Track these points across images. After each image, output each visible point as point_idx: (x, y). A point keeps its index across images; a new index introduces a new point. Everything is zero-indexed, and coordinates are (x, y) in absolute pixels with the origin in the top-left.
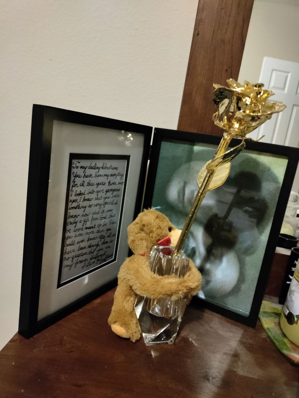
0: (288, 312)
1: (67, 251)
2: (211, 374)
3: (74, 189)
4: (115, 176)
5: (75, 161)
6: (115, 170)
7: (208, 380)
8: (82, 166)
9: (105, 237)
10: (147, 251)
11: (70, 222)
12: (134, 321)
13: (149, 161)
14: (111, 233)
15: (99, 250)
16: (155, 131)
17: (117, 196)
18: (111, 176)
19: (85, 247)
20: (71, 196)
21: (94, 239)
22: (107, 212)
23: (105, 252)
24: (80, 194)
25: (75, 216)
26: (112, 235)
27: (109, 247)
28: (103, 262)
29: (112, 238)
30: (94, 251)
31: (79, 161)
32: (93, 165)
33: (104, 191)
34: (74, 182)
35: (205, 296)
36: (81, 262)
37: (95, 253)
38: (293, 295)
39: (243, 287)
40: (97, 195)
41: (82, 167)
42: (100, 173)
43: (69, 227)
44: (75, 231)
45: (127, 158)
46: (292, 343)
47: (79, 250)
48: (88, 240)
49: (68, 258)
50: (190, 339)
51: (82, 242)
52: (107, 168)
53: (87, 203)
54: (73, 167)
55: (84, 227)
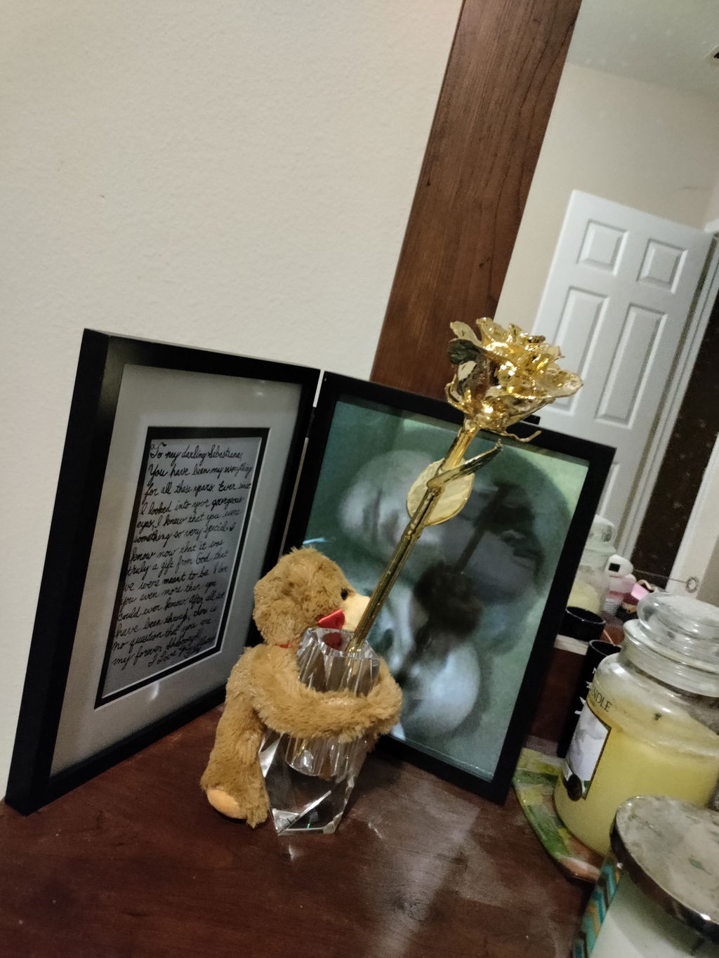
0: (570, 773)
1: (123, 629)
2: (408, 896)
3: (150, 499)
4: (234, 472)
5: (156, 443)
6: (235, 459)
7: (402, 907)
8: (169, 453)
9: (202, 599)
10: (293, 639)
11: (135, 569)
12: (257, 784)
13: (307, 439)
14: (214, 592)
15: (187, 629)
16: (325, 380)
17: (235, 512)
18: (225, 472)
19: (159, 621)
20: (142, 513)
21: (179, 603)
22: (211, 546)
23: (200, 632)
24: (160, 510)
25: (145, 555)
26: (217, 594)
27: (208, 622)
28: (192, 654)
29: (218, 602)
30: (176, 630)
31: (165, 441)
32: (192, 449)
33: (210, 503)
34: (151, 485)
35: (406, 734)
36: (148, 652)
37: (179, 633)
38: (583, 741)
39: (485, 718)
40: (195, 512)
41: (169, 455)
42: (204, 466)
43: (130, 579)
44: (142, 588)
45: (262, 433)
46: (574, 837)
47: (145, 628)
48: (167, 606)
49: (123, 644)
50: (370, 825)
51: (153, 610)
52: (220, 455)
53: (171, 529)
54: (152, 454)
55: (161, 579)
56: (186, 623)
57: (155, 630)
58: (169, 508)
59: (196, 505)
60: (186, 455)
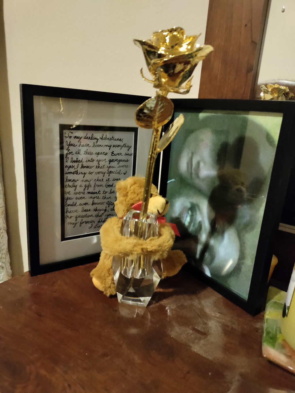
1: (69, 210)
3: (70, 156)
4: (120, 147)
6: (119, 141)
10: (124, 215)
11: (69, 185)
15: (108, 215)
17: (125, 166)
18: (114, 147)
19: (90, 210)
20: (67, 162)
21: (100, 204)
22: (114, 180)
24: (77, 161)
25: (73, 180)
30: (101, 215)
31: (72, 131)
32: (89, 135)
33: (107, 160)
34: (68, 150)
36: (87, 222)
37: (104, 217)
40: (99, 164)
41: (75, 137)
42: (99, 144)
43: (67, 189)
44: (75, 194)
45: (134, 130)
47: (82, 211)
48: (93, 204)
49: (71, 217)
50: (167, 308)
51: (85, 204)
52: (108, 139)
53: (86, 170)
54: (65, 137)
55: (86, 191)
56: (106, 213)
57: (89, 213)
58: (82, 161)
59: (99, 161)
60: (86, 138)
